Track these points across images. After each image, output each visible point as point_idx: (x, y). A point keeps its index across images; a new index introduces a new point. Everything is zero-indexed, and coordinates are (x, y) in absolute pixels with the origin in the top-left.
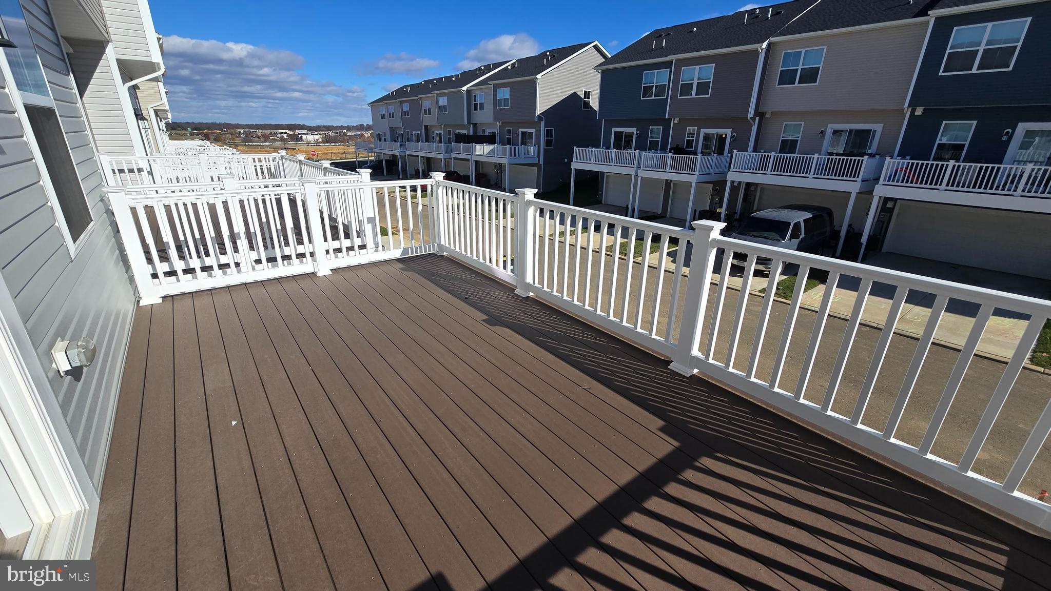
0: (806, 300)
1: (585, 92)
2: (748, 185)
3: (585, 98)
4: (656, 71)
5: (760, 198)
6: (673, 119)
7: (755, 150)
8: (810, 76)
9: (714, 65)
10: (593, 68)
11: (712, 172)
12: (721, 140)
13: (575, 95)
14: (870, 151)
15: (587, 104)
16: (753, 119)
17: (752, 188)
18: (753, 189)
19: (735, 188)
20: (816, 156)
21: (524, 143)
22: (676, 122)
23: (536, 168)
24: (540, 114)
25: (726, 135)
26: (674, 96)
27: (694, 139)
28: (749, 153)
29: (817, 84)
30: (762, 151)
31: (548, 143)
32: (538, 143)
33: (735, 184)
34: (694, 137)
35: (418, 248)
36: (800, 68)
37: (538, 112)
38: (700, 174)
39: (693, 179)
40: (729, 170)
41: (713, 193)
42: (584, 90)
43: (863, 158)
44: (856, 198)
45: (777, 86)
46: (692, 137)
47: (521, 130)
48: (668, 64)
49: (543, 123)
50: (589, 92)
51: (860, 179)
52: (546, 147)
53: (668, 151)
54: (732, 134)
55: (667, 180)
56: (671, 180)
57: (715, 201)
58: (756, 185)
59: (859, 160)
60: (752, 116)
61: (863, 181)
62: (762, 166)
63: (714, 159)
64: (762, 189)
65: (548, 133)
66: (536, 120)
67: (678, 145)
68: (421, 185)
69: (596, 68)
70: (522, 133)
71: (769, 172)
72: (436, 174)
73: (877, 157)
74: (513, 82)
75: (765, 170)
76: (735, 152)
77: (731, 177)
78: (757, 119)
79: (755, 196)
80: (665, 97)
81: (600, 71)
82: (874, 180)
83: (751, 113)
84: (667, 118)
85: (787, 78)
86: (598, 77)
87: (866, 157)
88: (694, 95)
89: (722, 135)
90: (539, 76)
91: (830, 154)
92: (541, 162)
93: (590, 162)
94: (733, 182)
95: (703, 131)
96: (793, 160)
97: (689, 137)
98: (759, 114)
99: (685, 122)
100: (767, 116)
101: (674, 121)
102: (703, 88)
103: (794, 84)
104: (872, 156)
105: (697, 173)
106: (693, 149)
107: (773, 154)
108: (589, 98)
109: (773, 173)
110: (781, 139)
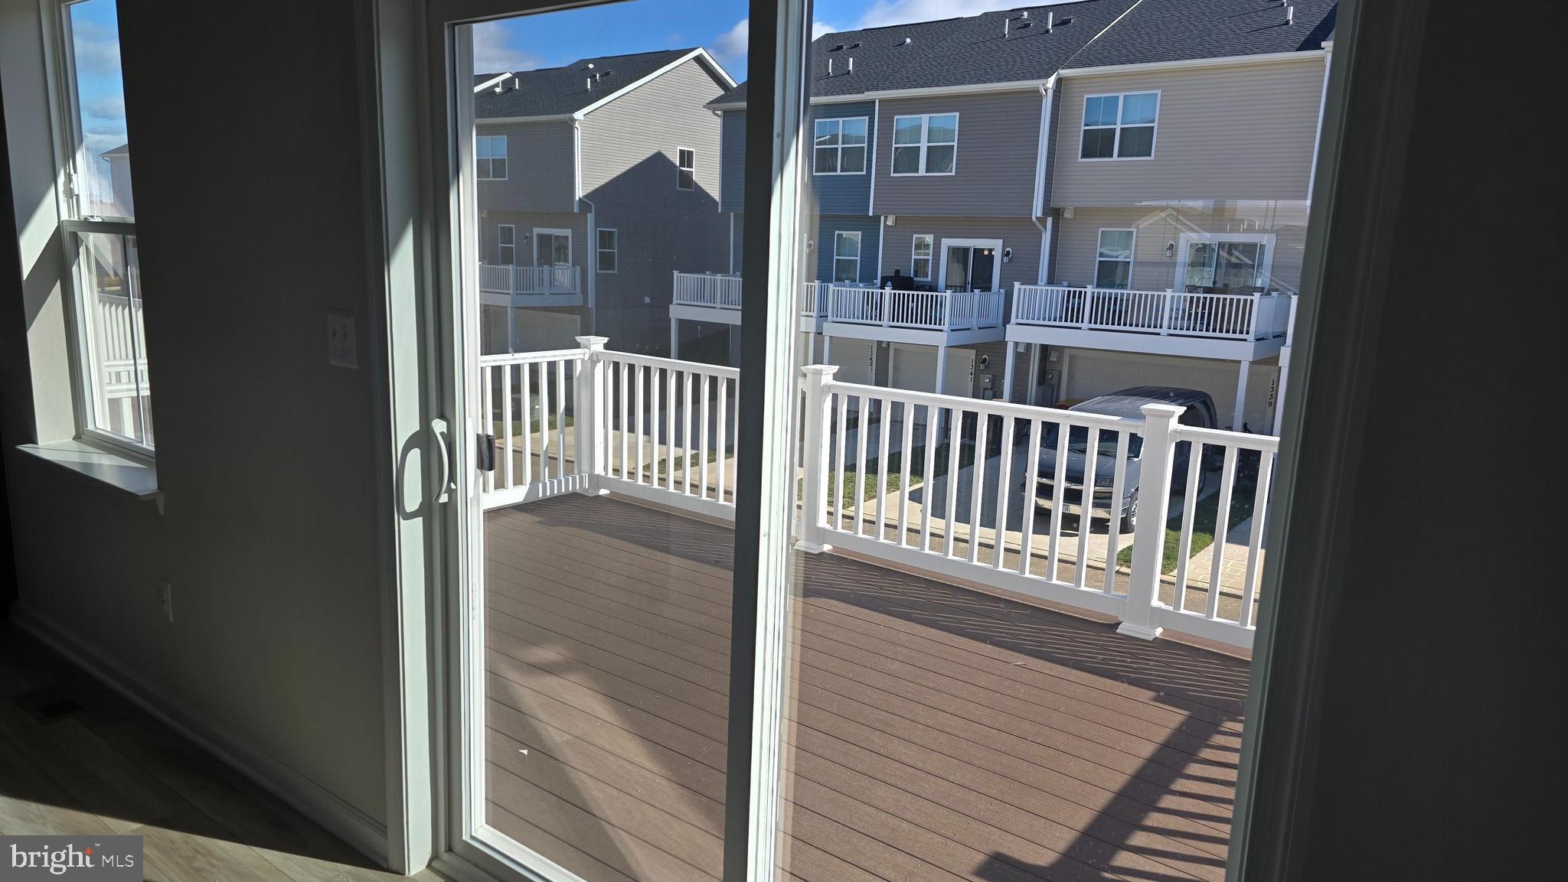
0: (1196, 571)
1: (682, 152)
2: (1045, 349)
3: (682, 164)
4: (841, 120)
5: (1071, 376)
6: (882, 218)
7: (1051, 281)
8: (1138, 142)
9: (957, 114)
10: (704, 107)
11: (974, 323)
12: (983, 260)
13: (659, 158)
14: (1259, 284)
15: (687, 180)
16: (1042, 220)
17: (1053, 357)
18: (1055, 360)
19: (1022, 357)
20: (1169, 293)
21: (546, 259)
22: (889, 223)
23: (579, 317)
24: (585, 197)
25: (990, 251)
26: (882, 171)
27: (930, 257)
28: (1042, 287)
29: (1152, 157)
30: (1065, 283)
31: (605, 261)
32: (580, 261)
33: (1021, 349)
34: (929, 255)
35: (552, 487)
36: (1118, 127)
37: (579, 193)
38: (952, 331)
39: (940, 339)
40: (1007, 319)
41: (977, 367)
42: (679, 148)
43: (1252, 297)
44: (1251, 374)
45: (1080, 160)
46: (924, 254)
47: (537, 231)
48: (866, 108)
49: (591, 218)
50: (690, 153)
51: (1251, 337)
52: (600, 270)
53: (878, 282)
54: (1003, 250)
55: (879, 343)
56: (889, 343)
57: (982, 385)
58: (1060, 349)
59: (1245, 301)
60: (1039, 214)
61: (1258, 340)
62: (1071, 313)
63: (977, 298)
64: (1072, 357)
65: (605, 239)
66: (576, 210)
67: (897, 272)
68: (530, 364)
69: (712, 105)
70: (541, 237)
71: (1085, 325)
72: (593, 339)
73: (1274, 294)
74: (511, 125)
75: (1077, 321)
76: (1017, 285)
77: (1015, 334)
78: (1050, 220)
79: (1060, 373)
80: (864, 173)
81: (719, 113)
82: (1274, 337)
83: (1038, 210)
84: (871, 214)
85: (1097, 144)
86: (714, 124)
87: (1257, 296)
88: (922, 171)
89: (983, 250)
90: (579, 115)
91: (1192, 289)
92: (591, 304)
93: (713, 305)
94: (1016, 344)
95: (947, 243)
96: (1128, 300)
97: (919, 254)
98: (1053, 212)
99: (908, 223)
100: (1067, 215)
101: (885, 221)
102: (938, 157)
103: (1111, 156)
104: (1265, 292)
105: (946, 327)
106: (929, 279)
107: (1089, 289)
108: (690, 165)
109: (1093, 326)
110: (1098, 259)
